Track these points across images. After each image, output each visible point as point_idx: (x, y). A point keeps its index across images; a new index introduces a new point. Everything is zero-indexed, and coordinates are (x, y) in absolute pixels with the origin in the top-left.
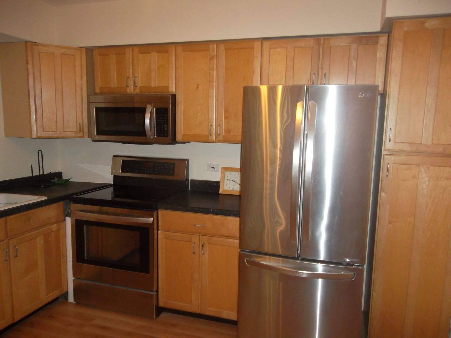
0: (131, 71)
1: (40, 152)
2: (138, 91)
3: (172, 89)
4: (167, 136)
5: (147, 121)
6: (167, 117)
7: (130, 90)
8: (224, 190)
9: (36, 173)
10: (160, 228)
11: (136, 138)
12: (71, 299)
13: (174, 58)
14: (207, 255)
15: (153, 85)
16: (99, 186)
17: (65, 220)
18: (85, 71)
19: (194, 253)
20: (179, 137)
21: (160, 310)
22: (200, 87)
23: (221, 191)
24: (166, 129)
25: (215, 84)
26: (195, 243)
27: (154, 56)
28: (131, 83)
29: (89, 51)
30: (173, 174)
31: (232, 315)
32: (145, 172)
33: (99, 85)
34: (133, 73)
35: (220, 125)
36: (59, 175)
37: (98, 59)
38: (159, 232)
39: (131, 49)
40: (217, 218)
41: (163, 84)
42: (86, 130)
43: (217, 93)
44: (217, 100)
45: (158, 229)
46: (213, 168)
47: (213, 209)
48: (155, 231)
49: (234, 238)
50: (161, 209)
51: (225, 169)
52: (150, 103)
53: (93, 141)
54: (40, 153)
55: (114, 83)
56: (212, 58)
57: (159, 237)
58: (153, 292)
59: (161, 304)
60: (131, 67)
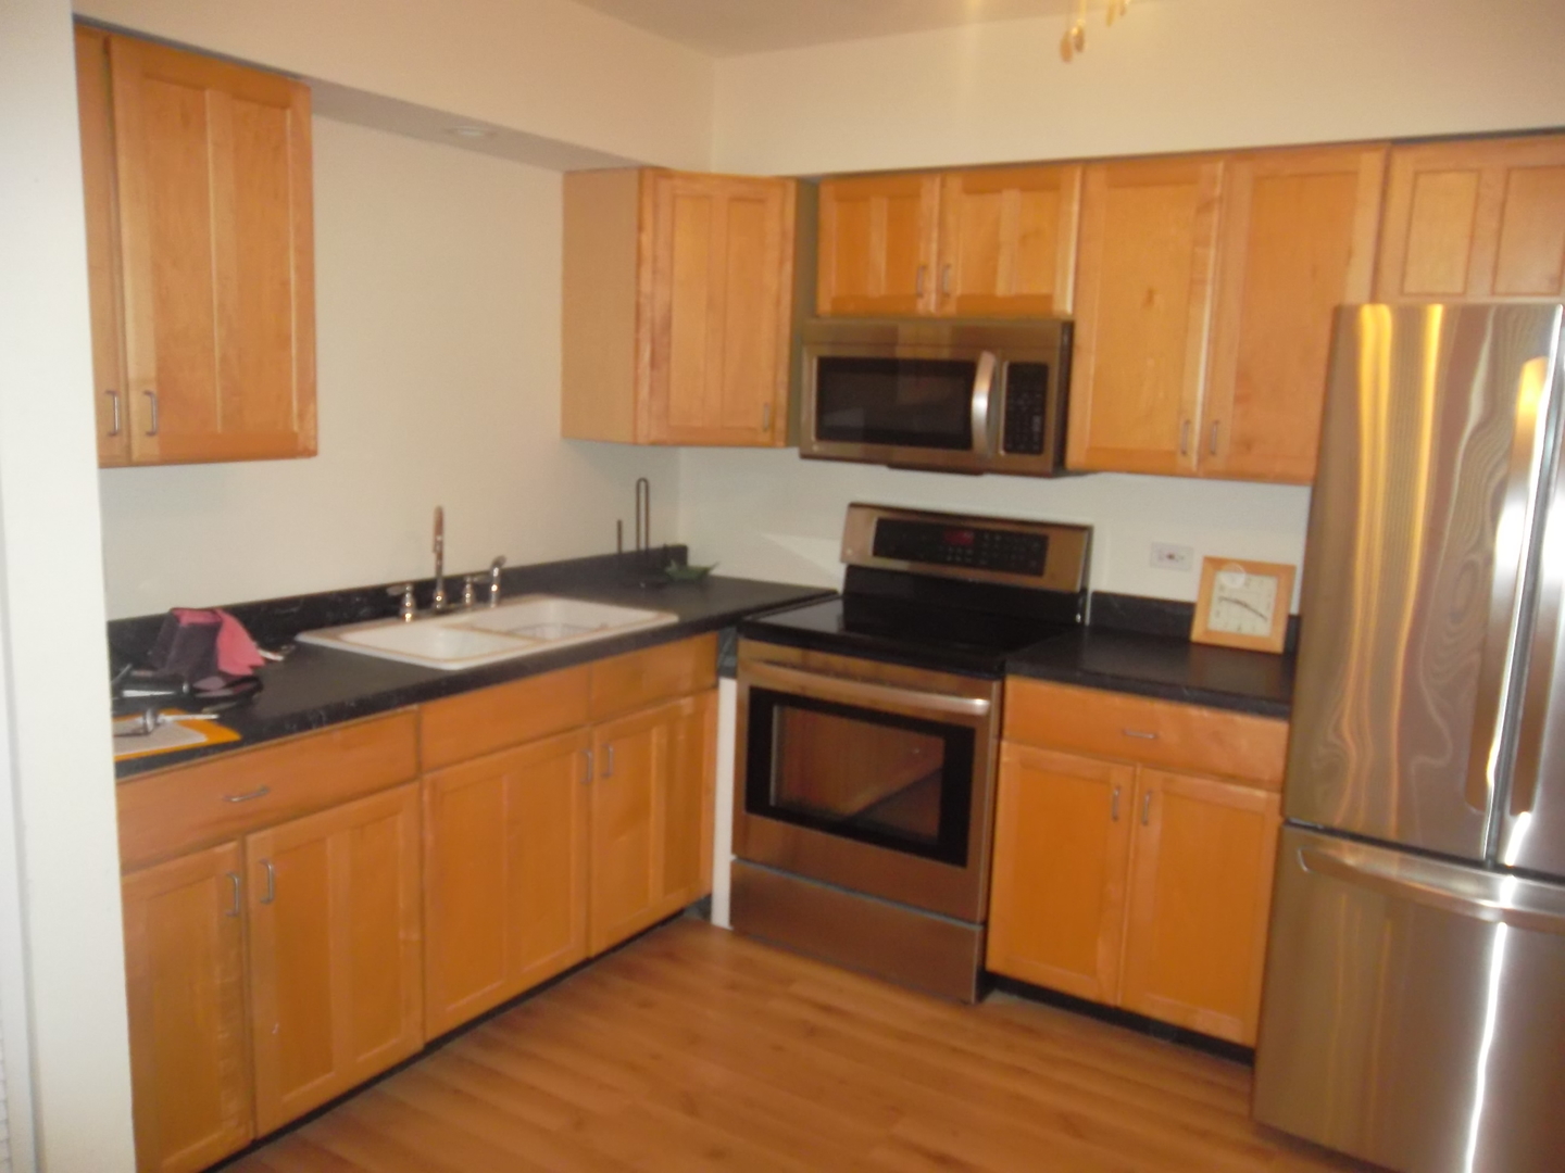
0: (934, 247)
1: (643, 485)
2: (951, 309)
3: (1065, 306)
4: (1040, 451)
5: (980, 403)
6: (1044, 393)
7: (929, 304)
8: (1207, 632)
9: (629, 545)
10: (1006, 733)
11: (940, 455)
12: (721, 915)
13: (1075, 208)
14: (1155, 829)
15: (1002, 289)
16: (802, 595)
17: (716, 687)
18: (790, 250)
19: (1115, 818)
20: (1075, 455)
21: (989, 981)
22: (1158, 299)
23: (1197, 634)
24: (1036, 429)
25: (1209, 290)
26: (1119, 788)
27: (1010, 202)
28: (931, 284)
29: (809, 189)
30: (1039, 572)
31: (1229, 1027)
32: (949, 558)
33: (830, 290)
34: (940, 254)
35: (1217, 422)
36: (680, 553)
37: (831, 214)
38: (1004, 744)
39: (938, 180)
40: (1201, 716)
41: (1038, 288)
42: (781, 424)
43: (1217, 316)
44: (1214, 342)
45: (1000, 736)
46: (1171, 557)
47: (1187, 688)
48: (992, 742)
49: (1255, 783)
50: (1016, 672)
51: (1215, 564)
52: (991, 348)
53: (805, 456)
54: (643, 487)
55: (877, 284)
56: (1205, 207)
57: (1004, 759)
58: (972, 922)
59: (995, 963)
60: (935, 235)
